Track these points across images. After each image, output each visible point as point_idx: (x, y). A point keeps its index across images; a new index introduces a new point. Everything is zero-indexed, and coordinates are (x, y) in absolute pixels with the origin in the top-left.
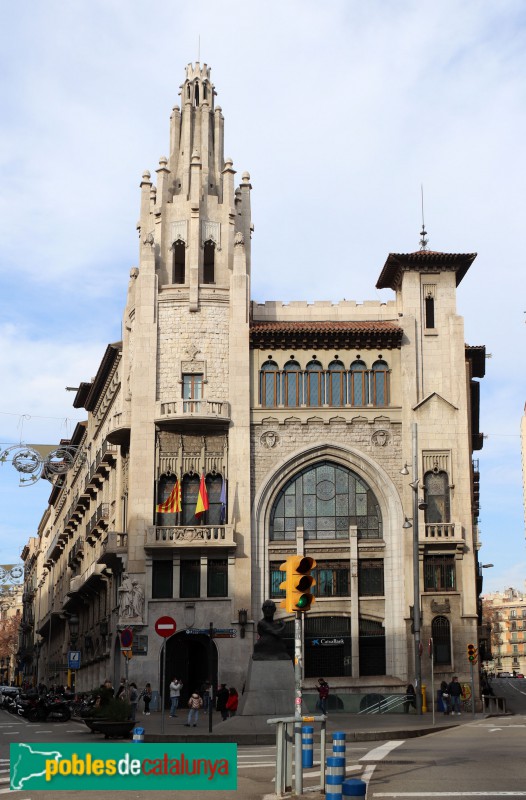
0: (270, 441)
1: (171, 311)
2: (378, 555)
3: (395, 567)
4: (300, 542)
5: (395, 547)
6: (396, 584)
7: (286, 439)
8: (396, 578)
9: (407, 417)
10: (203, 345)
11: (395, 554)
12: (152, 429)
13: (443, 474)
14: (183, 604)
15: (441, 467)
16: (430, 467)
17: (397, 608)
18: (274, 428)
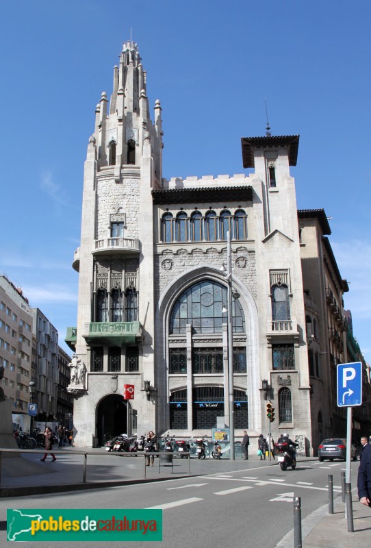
0: (168, 266)
1: (104, 183)
2: (242, 344)
3: (254, 352)
4: (189, 335)
5: (253, 338)
6: (254, 364)
7: (178, 264)
8: (254, 361)
9: (259, 247)
10: (124, 204)
11: (253, 343)
12: (91, 258)
13: (285, 286)
14: (111, 376)
15: (283, 282)
16: (275, 281)
17: (255, 382)
18: (170, 256)
